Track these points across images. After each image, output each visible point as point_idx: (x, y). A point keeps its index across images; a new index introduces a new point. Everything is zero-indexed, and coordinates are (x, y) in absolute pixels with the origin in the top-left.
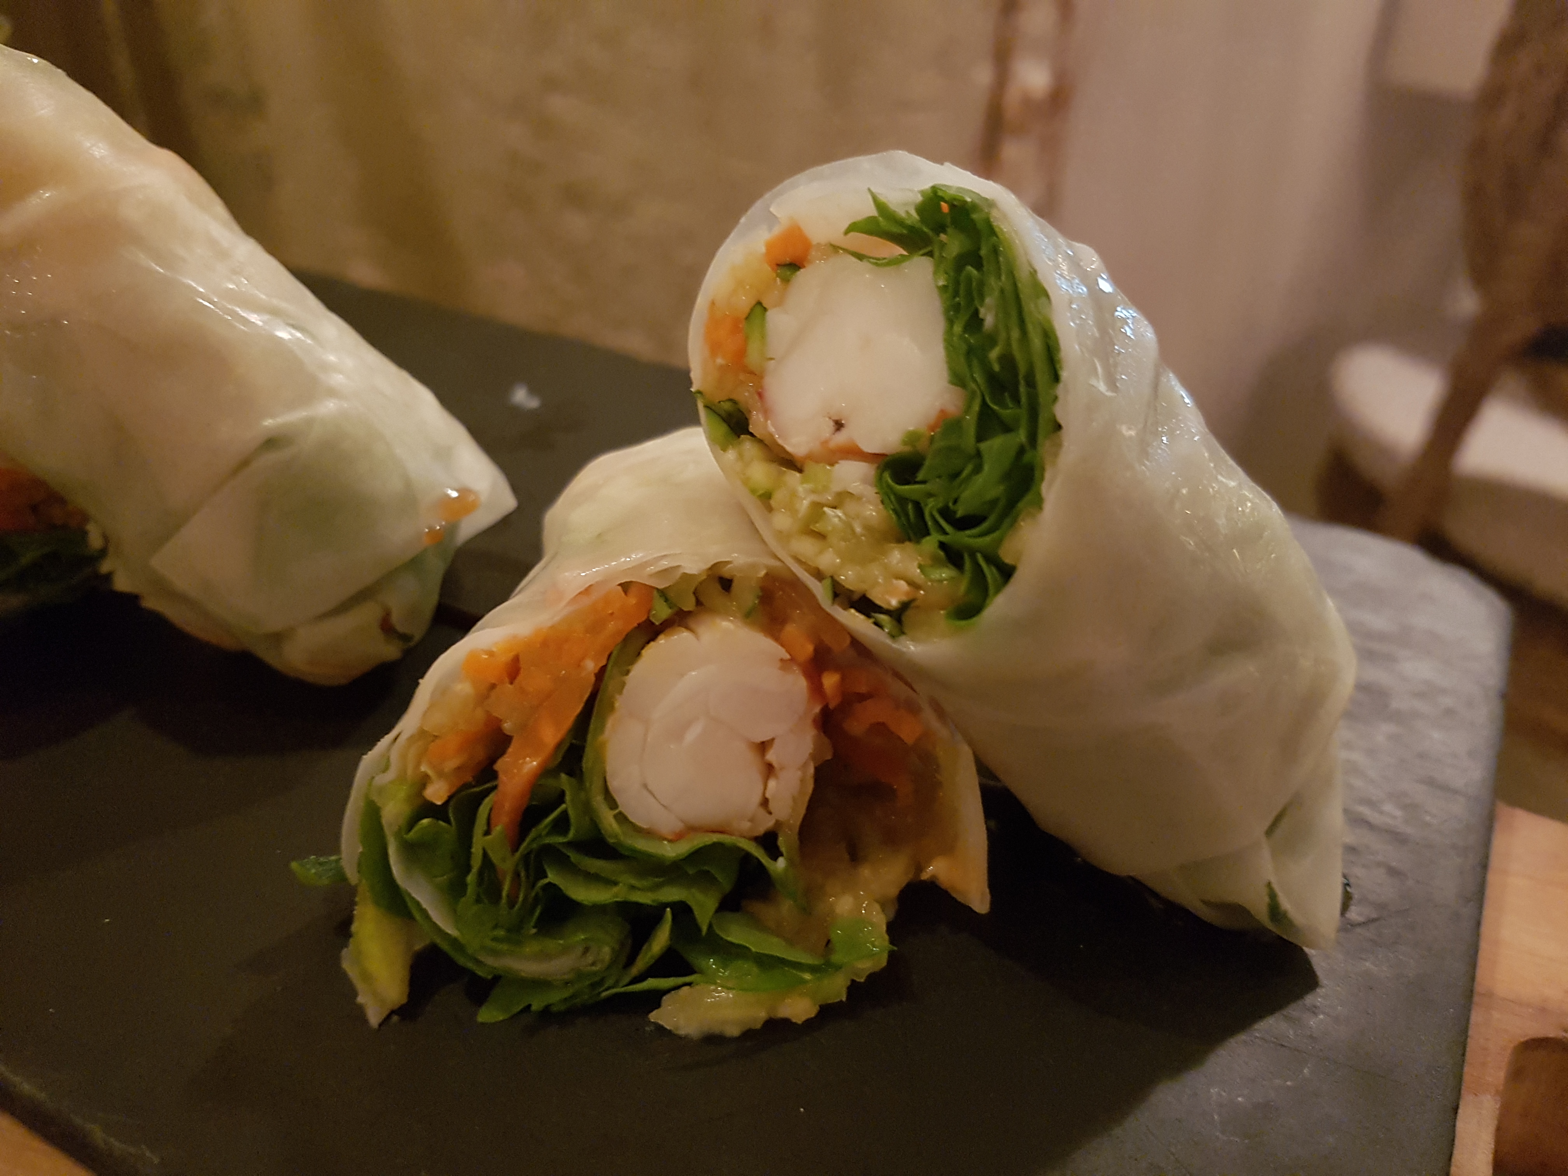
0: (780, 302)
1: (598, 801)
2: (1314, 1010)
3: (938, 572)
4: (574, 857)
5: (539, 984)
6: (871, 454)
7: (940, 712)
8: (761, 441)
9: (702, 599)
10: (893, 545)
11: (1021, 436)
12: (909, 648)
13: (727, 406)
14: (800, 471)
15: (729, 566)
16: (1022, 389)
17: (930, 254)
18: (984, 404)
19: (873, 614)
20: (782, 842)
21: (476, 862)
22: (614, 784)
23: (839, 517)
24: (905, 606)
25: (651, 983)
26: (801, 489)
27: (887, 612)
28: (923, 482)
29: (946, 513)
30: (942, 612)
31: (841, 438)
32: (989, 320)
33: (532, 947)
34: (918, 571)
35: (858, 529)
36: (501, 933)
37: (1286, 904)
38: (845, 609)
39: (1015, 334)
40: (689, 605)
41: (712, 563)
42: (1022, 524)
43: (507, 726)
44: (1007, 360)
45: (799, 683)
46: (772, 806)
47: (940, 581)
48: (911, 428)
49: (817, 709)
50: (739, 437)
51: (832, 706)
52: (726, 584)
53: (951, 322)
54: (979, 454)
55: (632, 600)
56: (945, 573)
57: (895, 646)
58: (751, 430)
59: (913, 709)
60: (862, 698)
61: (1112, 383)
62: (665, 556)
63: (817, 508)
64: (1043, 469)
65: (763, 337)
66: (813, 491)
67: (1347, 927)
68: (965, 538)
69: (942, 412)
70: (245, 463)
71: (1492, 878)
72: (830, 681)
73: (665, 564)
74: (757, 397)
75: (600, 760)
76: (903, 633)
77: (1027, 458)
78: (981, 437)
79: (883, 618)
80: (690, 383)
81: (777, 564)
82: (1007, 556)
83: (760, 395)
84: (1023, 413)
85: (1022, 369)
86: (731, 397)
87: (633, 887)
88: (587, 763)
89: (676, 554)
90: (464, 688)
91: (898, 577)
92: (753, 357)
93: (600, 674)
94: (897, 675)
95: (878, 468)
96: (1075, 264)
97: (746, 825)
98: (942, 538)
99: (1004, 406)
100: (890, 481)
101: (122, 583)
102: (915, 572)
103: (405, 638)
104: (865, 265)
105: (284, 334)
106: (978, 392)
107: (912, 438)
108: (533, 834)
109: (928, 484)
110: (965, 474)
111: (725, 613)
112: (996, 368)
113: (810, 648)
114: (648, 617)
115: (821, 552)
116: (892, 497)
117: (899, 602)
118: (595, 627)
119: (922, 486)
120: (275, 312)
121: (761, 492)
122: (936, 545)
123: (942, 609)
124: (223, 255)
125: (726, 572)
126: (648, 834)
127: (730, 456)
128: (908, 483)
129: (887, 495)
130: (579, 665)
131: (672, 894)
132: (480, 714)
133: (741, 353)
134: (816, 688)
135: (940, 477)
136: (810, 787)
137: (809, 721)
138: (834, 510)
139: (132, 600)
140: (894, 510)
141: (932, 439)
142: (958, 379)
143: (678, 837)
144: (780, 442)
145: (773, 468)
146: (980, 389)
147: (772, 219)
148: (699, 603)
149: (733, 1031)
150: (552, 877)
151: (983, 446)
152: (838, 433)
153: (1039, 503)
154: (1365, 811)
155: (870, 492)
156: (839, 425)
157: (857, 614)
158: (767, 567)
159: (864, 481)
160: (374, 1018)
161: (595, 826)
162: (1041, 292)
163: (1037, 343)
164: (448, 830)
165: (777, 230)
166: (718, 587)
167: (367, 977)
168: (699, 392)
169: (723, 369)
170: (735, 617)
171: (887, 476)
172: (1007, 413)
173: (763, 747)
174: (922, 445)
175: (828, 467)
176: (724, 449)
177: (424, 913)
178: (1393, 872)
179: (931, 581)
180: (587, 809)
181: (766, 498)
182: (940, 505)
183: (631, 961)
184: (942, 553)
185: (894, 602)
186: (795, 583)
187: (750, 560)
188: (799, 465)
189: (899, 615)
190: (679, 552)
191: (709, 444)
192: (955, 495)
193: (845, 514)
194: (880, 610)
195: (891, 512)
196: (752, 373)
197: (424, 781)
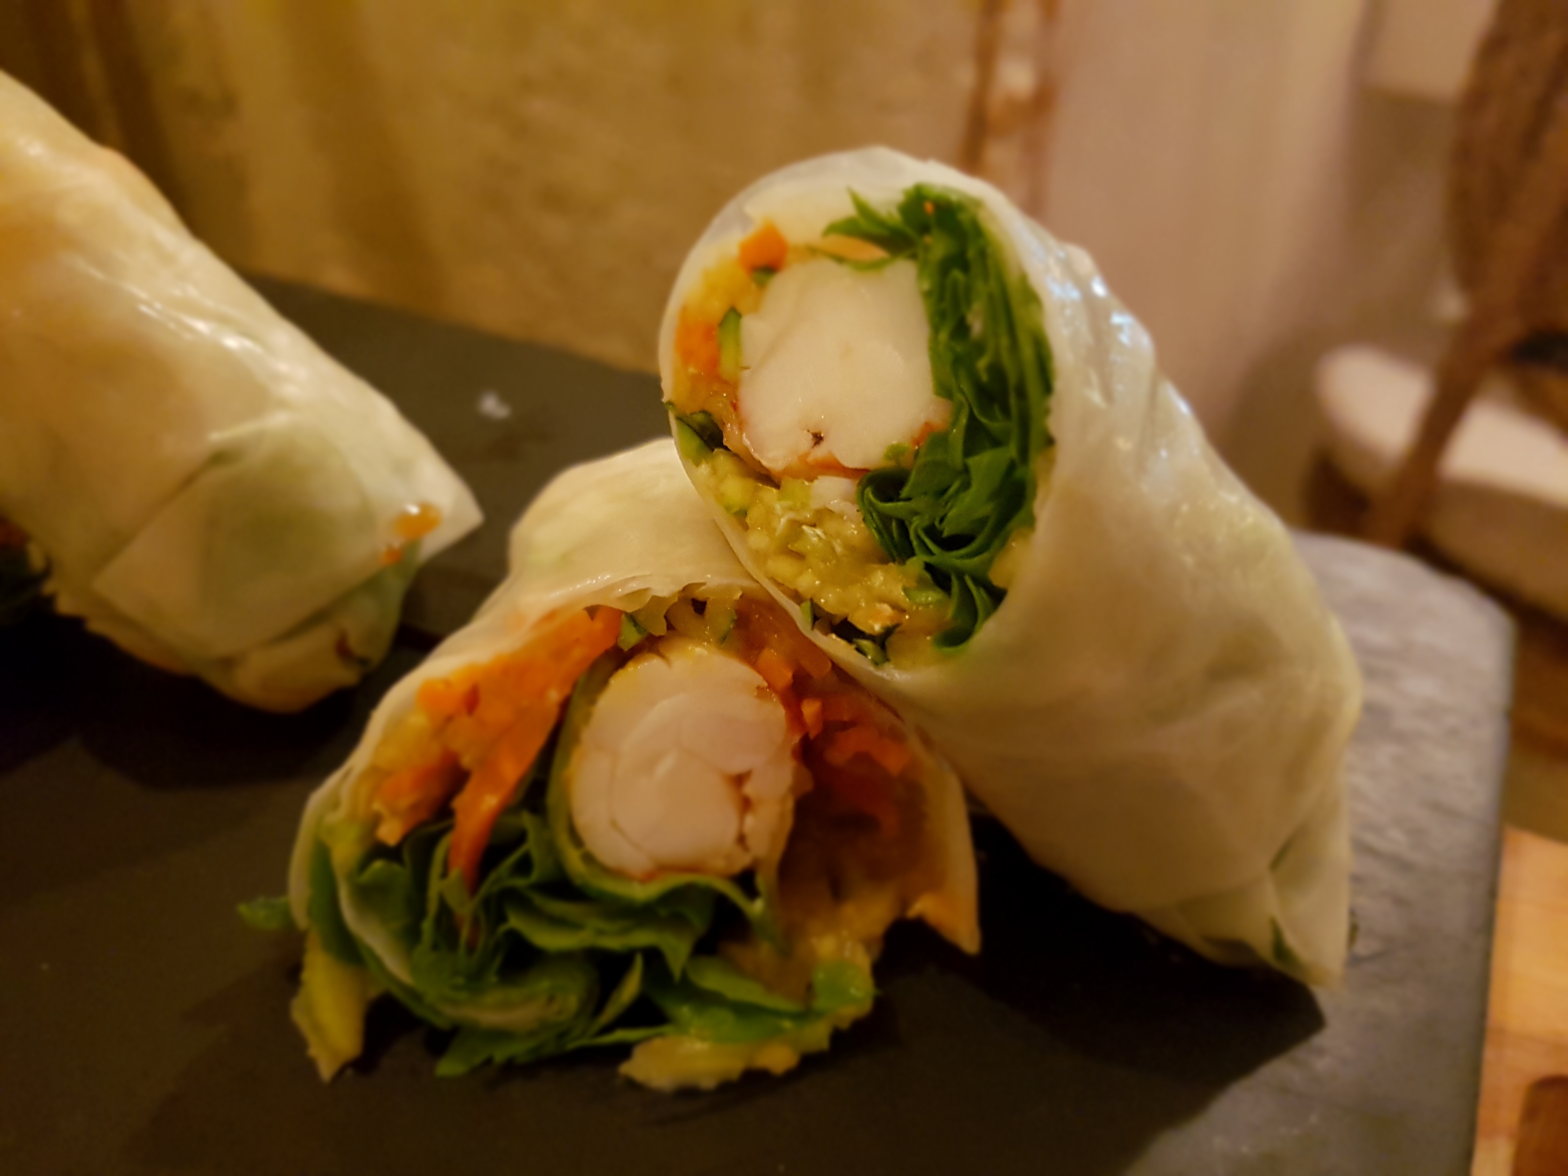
0: (755, 308)
1: (563, 840)
2: (1321, 1052)
3: (924, 594)
4: (539, 900)
5: (500, 1035)
6: (852, 469)
7: (926, 741)
8: (735, 455)
9: (673, 623)
10: (875, 566)
11: (1011, 451)
12: (895, 677)
13: (700, 418)
14: (777, 486)
15: (703, 588)
16: (1013, 401)
17: (914, 257)
18: (972, 417)
19: (855, 640)
20: (762, 882)
21: (433, 907)
22: (582, 821)
23: (818, 536)
24: (888, 632)
25: (621, 1035)
26: (778, 507)
27: (871, 638)
28: (908, 499)
29: (932, 532)
30: (928, 638)
31: (820, 452)
32: (977, 325)
33: (494, 996)
34: (903, 593)
35: (839, 549)
36: (460, 980)
37: (1291, 940)
38: (826, 634)
39: (1005, 341)
40: (660, 629)
41: (684, 585)
42: (1013, 544)
43: (466, 761)
44: (996, 370)
45: (778, 712)
46: (751, 842)
47: (927, 605)
48: (895, 442)
49: (796, 739)
50: (713, 450)
51: (812, 735)
52: (699, 606)
53: (936, 329)
54: (966, 470)
55: (598, 625)
56: (932, 596)
57: (879, 673)
58: (725, 444)
59: (897, 737)
60: (845, 726)
61: (1108, 394)
62: (634, 578)
63: (796, 526)
64: (1035, 487)
65: (738, 343)
66: (791, 509)
67: (1354, 961)
68: (953, 559)
69: (927, 424)
70: (189, 480)
71: (1503, 907)
72: (810, 709)
73: (634, 586)
74: (731, 409)
75: (565, 797)
76: (888, 660)
77: (1019, 473)
78: (969, 450)
79: (866, 644)
80: (660, 392)
81: (754, 585)
82: (997, 578)
83: (735, 407)
84: (1013, 426)
85: (1012, 380)
86: (706, 408)
87: (600, 933)
88: (552, 798)
89: (645, 576)
90: (419, 720)
91: (882, 600)
92: (727, 365)
93: (565, 706)
94: (882, 703)
95: (859, 484)
96: (1068, 267)
97: (720, 864)
98: (927, 559)
99: (992, 418)
100: (871, 496)
101: (65, 605)
102: (898, 593)
103: (363, 661)
104: (844, 270)
105: (232, 342)
106: (966, 404)
107: (895, 452)
108: (493, 876)
109: (912, 502)
110: (952, 490)
111: (700, 639)
112: (984, 377)
113: (789, 675)
114: (616, 643)
115: (800, 573)
116: (874, 514)
117: (882, 628)
118: (559, 654)
119: (907, 503)
120: (223, 320)
121: (735, 509)
122: (922, 566)
123: (929, 634)
124: (166, 258)
125: (699, 594)
126: (617, 874)
127: (703, 470)
128: (890, 500)
129: (868, 512)
130: (541, 693)
131: (643, 938)
132: (435, 750)
133: (714, 363)
134: (796, 717)
135: (925, 494)
136: (789, 822)
137: (788, 753)
138: (813, 529)
139: (76, 623)
140: (877, 529)
141: (917, 454)
142: (944, 390)
143: (649, 877)
144: (756, 456)
145: (750, 483)
146: (967, 399)
147: (745, 220)
148: (670, 627)
149: (708, 1083)
150: (515, 922)
151: (972, 461)
152: (817, 446)
153: (1031, 522)
154: (1371, 838)
155: (851, 510)
156: (818, 439)
157: (839, 639)
158: (742, 588)
159: (845, 499)
160: (326, 1070)
161: (559, 867)
162: (1031, 297)
163: (1027, 352)
164: (402, 873)
165: (751, 231)
166: (691, 609)
167: (317, 1027)
168: (670, 403)
169: (695, 379)
170: (709, 642)
171: (869, 493)
172: (995, 425)
173: (739, 780)
174: (906, 461)
175: (807, 483)
176: (697, 464)
177: (378, 961)
178: (1400, 901)
179: (918, 605)
180: (552, 849)
181: (741, 515)
182: (926, 523)
183: (599, 1007)
184: (928, 576)
185: (877, 628)
186: (772, 606)
187: (725, 581)
188: (776, 481)
189: (882, 641)
190: (648, 573)
191: (681, 459)
192: (941, 513)
193: (825, 533)
194: (862, 635)
195: (873, 530)
196: (726, 383)
197: (376, 821)
